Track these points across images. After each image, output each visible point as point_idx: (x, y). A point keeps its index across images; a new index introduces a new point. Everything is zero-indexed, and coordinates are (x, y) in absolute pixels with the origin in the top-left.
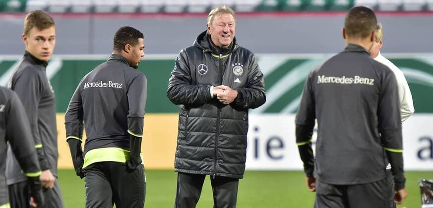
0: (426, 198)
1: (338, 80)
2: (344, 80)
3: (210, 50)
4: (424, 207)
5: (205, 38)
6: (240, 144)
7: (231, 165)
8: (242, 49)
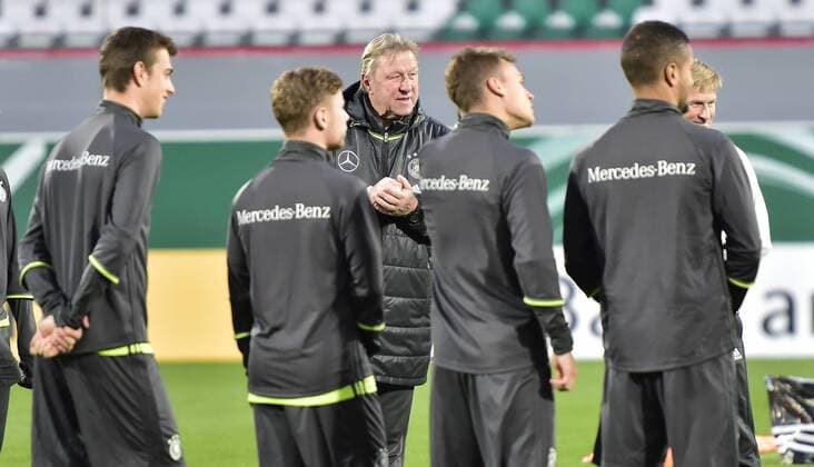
0: (779, 415)
1: (626, 173)
2: (638, 172)
3: (364, 123)
4: (776, 430)
5: (356, 95)
6: (418, 317)
7: (395, 359)
8: (431, 122)
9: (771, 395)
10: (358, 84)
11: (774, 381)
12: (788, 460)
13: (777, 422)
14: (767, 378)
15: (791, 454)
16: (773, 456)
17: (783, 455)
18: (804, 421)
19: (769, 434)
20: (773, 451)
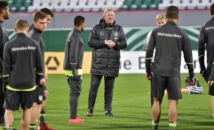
0: (188, 84)
1: (166, 35)
2: (169, 35)
3: (105, 26)
4: (187, 87)
5: (103, 21)
6: (117, 63)
7: (113, 72)
8: (118, 25)
9: (186, 80)
10: (103, 19)
11: (186, 78)
12: (190, 93)
13: (187, 86)
14: (185, 77)
15: (190, 92)
16: (186, 92)
17: (189, 92)
18: (193, 86)
19: (186, 88)
20: (187, 92)
